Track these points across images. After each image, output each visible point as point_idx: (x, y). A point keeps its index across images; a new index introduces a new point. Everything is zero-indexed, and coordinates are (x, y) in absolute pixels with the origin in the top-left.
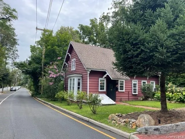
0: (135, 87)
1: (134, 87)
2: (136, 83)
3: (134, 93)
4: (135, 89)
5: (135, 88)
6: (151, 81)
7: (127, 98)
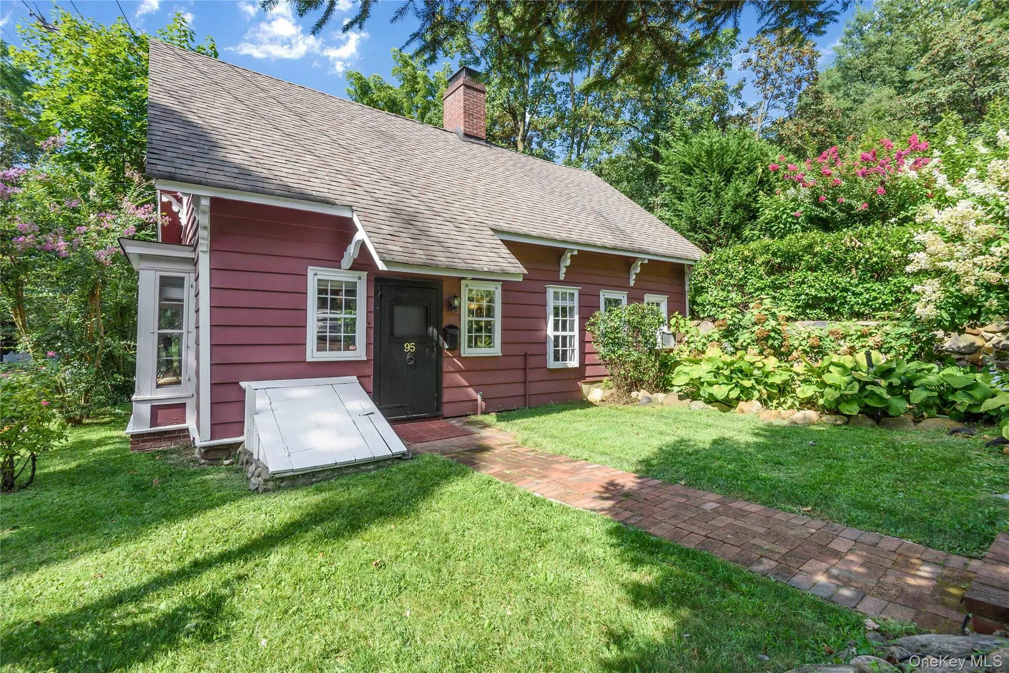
0: (564, 329)
1: (556, 328)
2: (568, 304)
3: (556, 359)
4: (564, 338)
5: (560, 333)
6: (649, 298)
7: (518, 390)
